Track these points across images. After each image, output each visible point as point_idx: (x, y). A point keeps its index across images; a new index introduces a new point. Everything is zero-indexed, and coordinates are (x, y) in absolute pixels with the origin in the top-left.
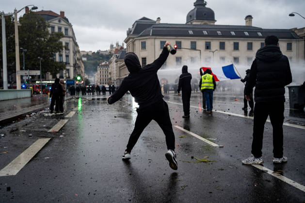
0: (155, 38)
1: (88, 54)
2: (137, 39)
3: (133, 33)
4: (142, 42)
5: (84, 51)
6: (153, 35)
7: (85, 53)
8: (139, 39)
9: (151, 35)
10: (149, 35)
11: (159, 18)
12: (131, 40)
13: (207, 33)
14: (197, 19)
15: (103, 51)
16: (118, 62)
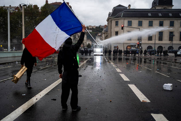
0: (124, 19)
1: (93, 28)
2: (113, 20)
3: (111, 15)
4: (116, 22)
5: (91, 26)
6: (123, 17)
7: (91, 27)
8: (114, 20)
9: (122, 17)
10: (121, 17)
11: (130, 5)
12: (110, 20)
13: (161, 15)
14: (159, 5)
15: (102, 26)
16: (105, 34)
